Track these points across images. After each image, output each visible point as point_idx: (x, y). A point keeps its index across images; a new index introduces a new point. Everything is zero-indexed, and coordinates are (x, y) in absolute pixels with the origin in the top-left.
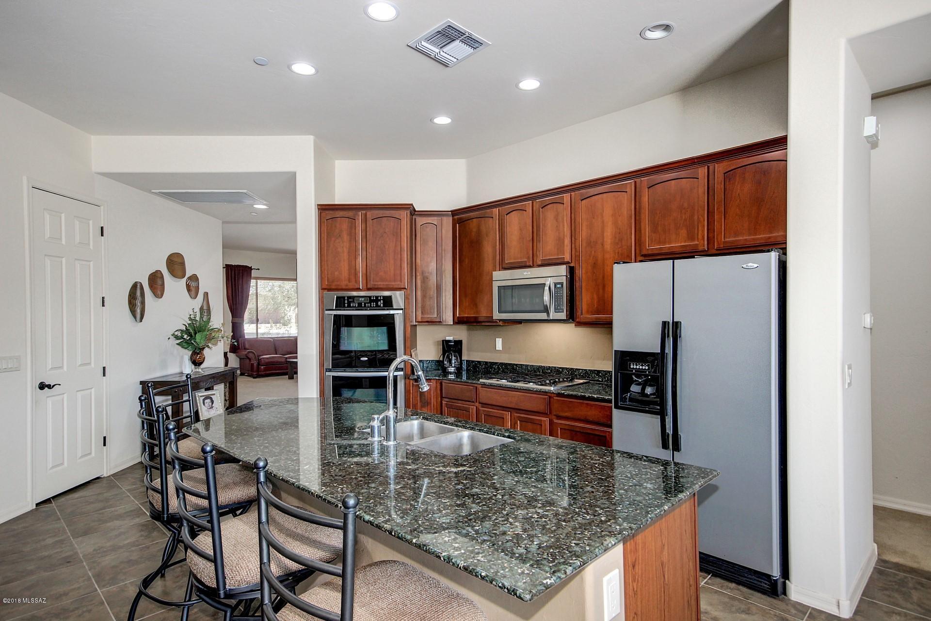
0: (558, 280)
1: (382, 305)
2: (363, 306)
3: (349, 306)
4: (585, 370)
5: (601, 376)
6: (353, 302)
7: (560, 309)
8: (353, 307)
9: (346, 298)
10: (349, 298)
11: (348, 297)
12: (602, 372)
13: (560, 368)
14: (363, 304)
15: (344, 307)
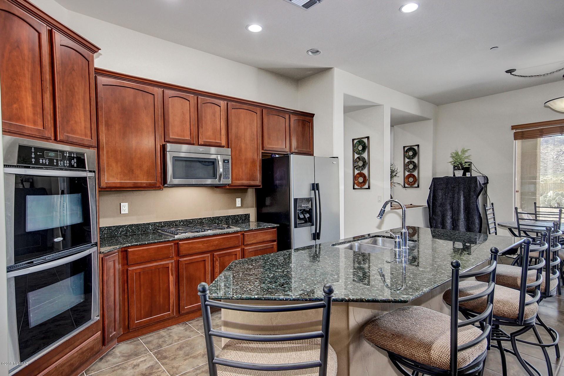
0: (226, 158)
1: (75, 165)
2: (55, 164)
3: (37, 163)
4: (210, 218)
5: (220, 220)
6: (43, 157)
7: (227, 177)
8: (43, 164)
9: (33, 150)
10: (37, 149)
11: (35, 148)
12: (221, 217)
13: (191, 220)
14: (55, 161)
15: (31, 163)
